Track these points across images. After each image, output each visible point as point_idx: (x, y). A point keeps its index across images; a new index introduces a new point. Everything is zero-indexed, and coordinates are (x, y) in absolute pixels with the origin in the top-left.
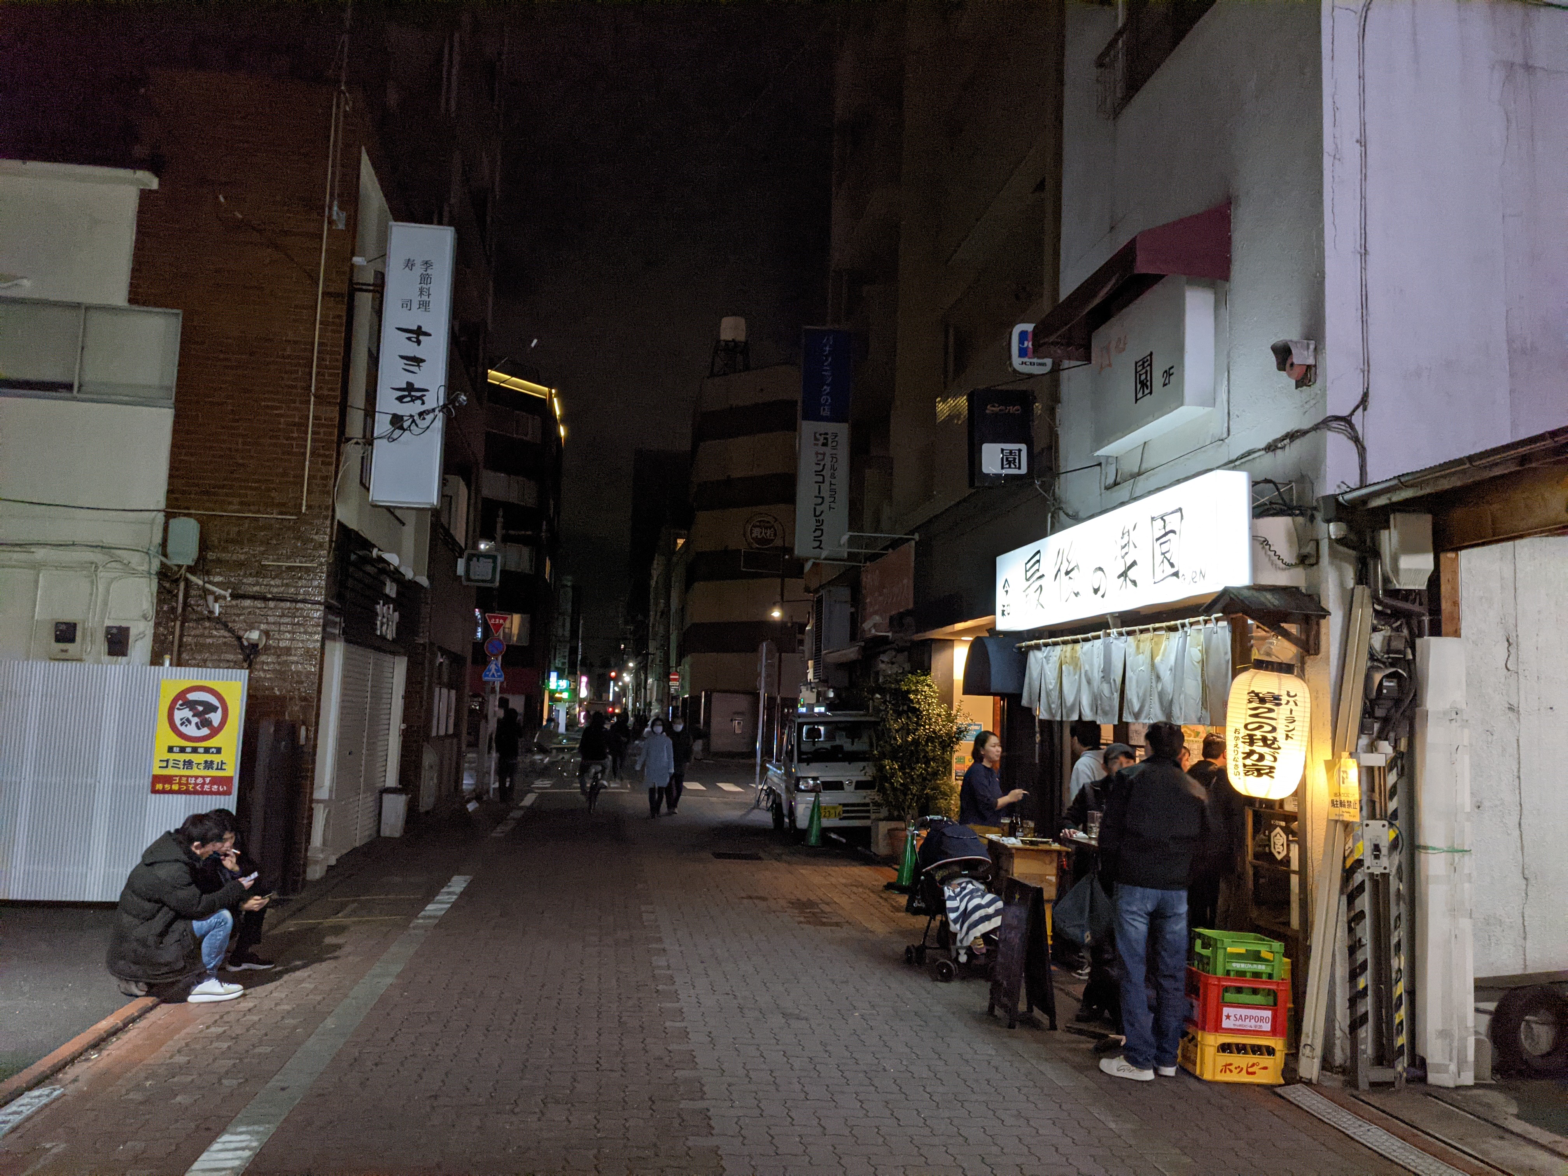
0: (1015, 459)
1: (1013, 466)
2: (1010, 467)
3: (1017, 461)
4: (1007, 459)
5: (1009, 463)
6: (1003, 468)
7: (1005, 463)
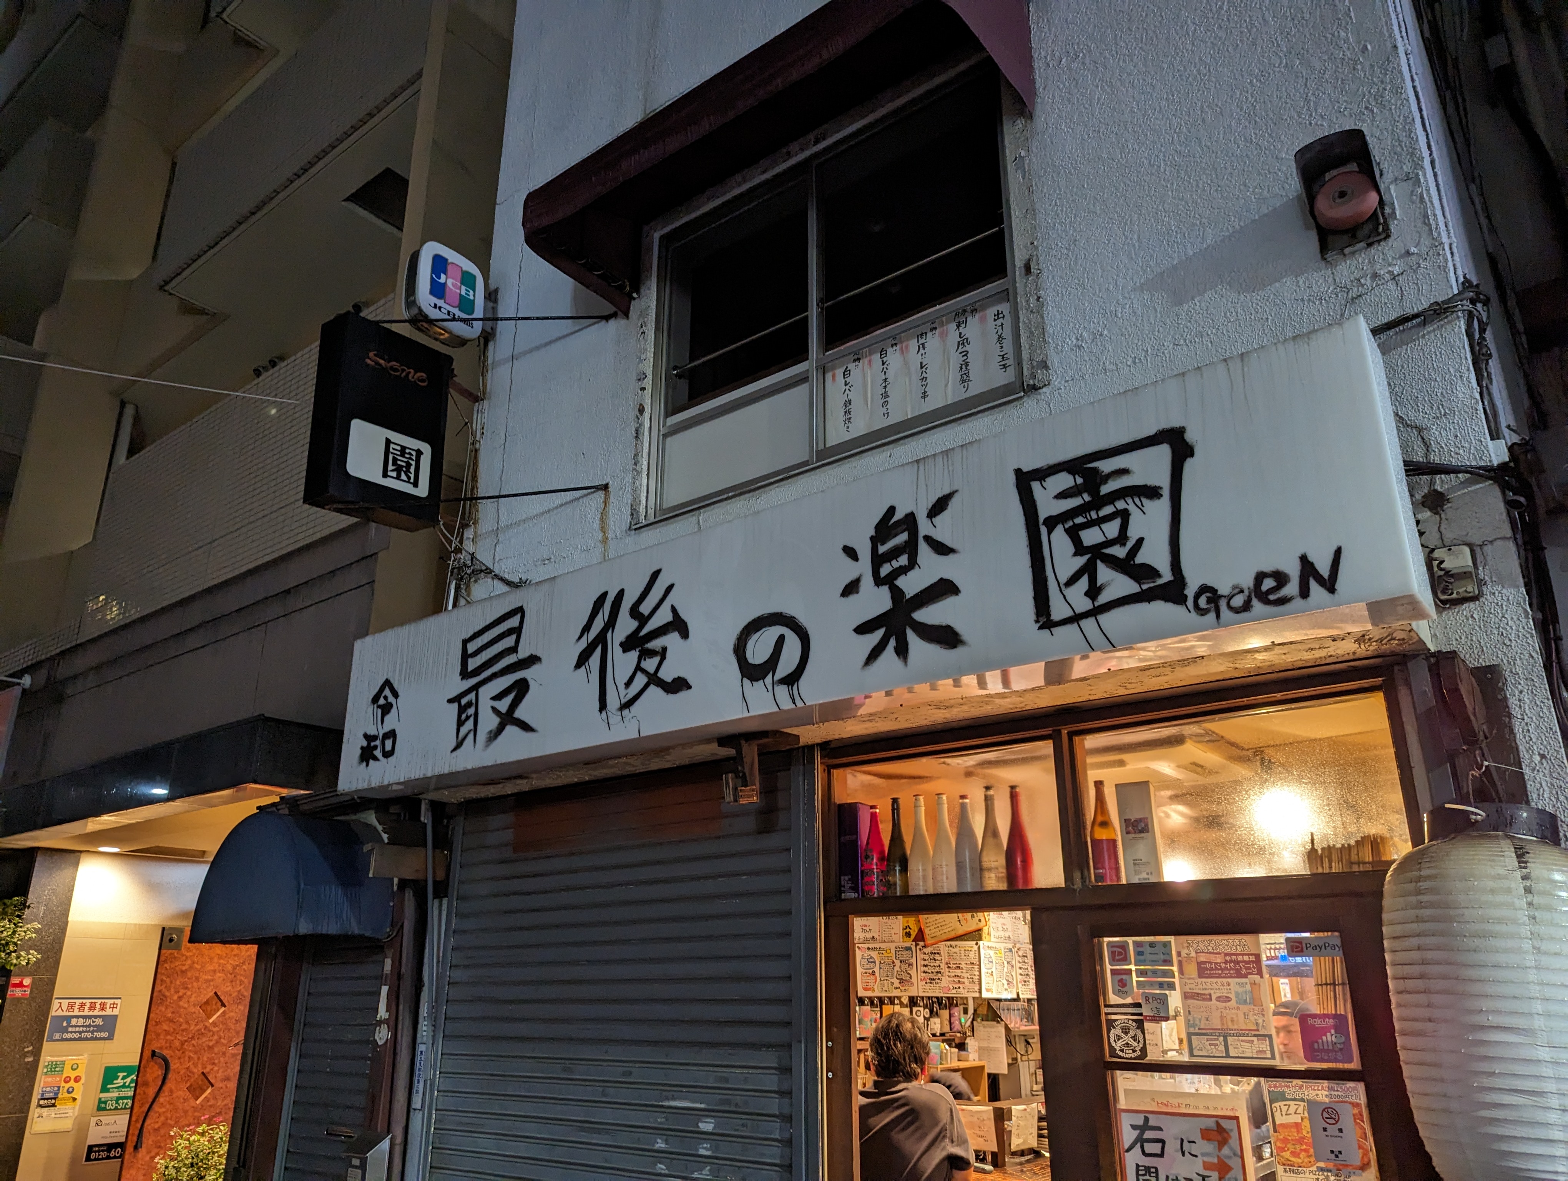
0: (409, 465)
1: (403, 477)
2: (398, 478)
3: (412, 469)
4: (395, 460)
5: (398, 469)
6: (385, 475)
7: (391, 467)
